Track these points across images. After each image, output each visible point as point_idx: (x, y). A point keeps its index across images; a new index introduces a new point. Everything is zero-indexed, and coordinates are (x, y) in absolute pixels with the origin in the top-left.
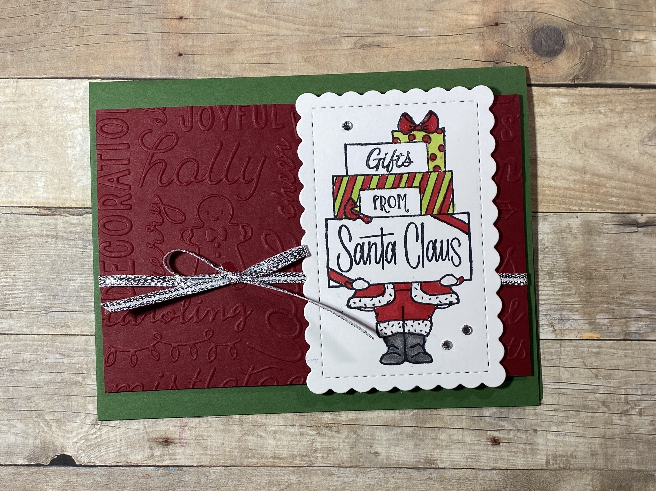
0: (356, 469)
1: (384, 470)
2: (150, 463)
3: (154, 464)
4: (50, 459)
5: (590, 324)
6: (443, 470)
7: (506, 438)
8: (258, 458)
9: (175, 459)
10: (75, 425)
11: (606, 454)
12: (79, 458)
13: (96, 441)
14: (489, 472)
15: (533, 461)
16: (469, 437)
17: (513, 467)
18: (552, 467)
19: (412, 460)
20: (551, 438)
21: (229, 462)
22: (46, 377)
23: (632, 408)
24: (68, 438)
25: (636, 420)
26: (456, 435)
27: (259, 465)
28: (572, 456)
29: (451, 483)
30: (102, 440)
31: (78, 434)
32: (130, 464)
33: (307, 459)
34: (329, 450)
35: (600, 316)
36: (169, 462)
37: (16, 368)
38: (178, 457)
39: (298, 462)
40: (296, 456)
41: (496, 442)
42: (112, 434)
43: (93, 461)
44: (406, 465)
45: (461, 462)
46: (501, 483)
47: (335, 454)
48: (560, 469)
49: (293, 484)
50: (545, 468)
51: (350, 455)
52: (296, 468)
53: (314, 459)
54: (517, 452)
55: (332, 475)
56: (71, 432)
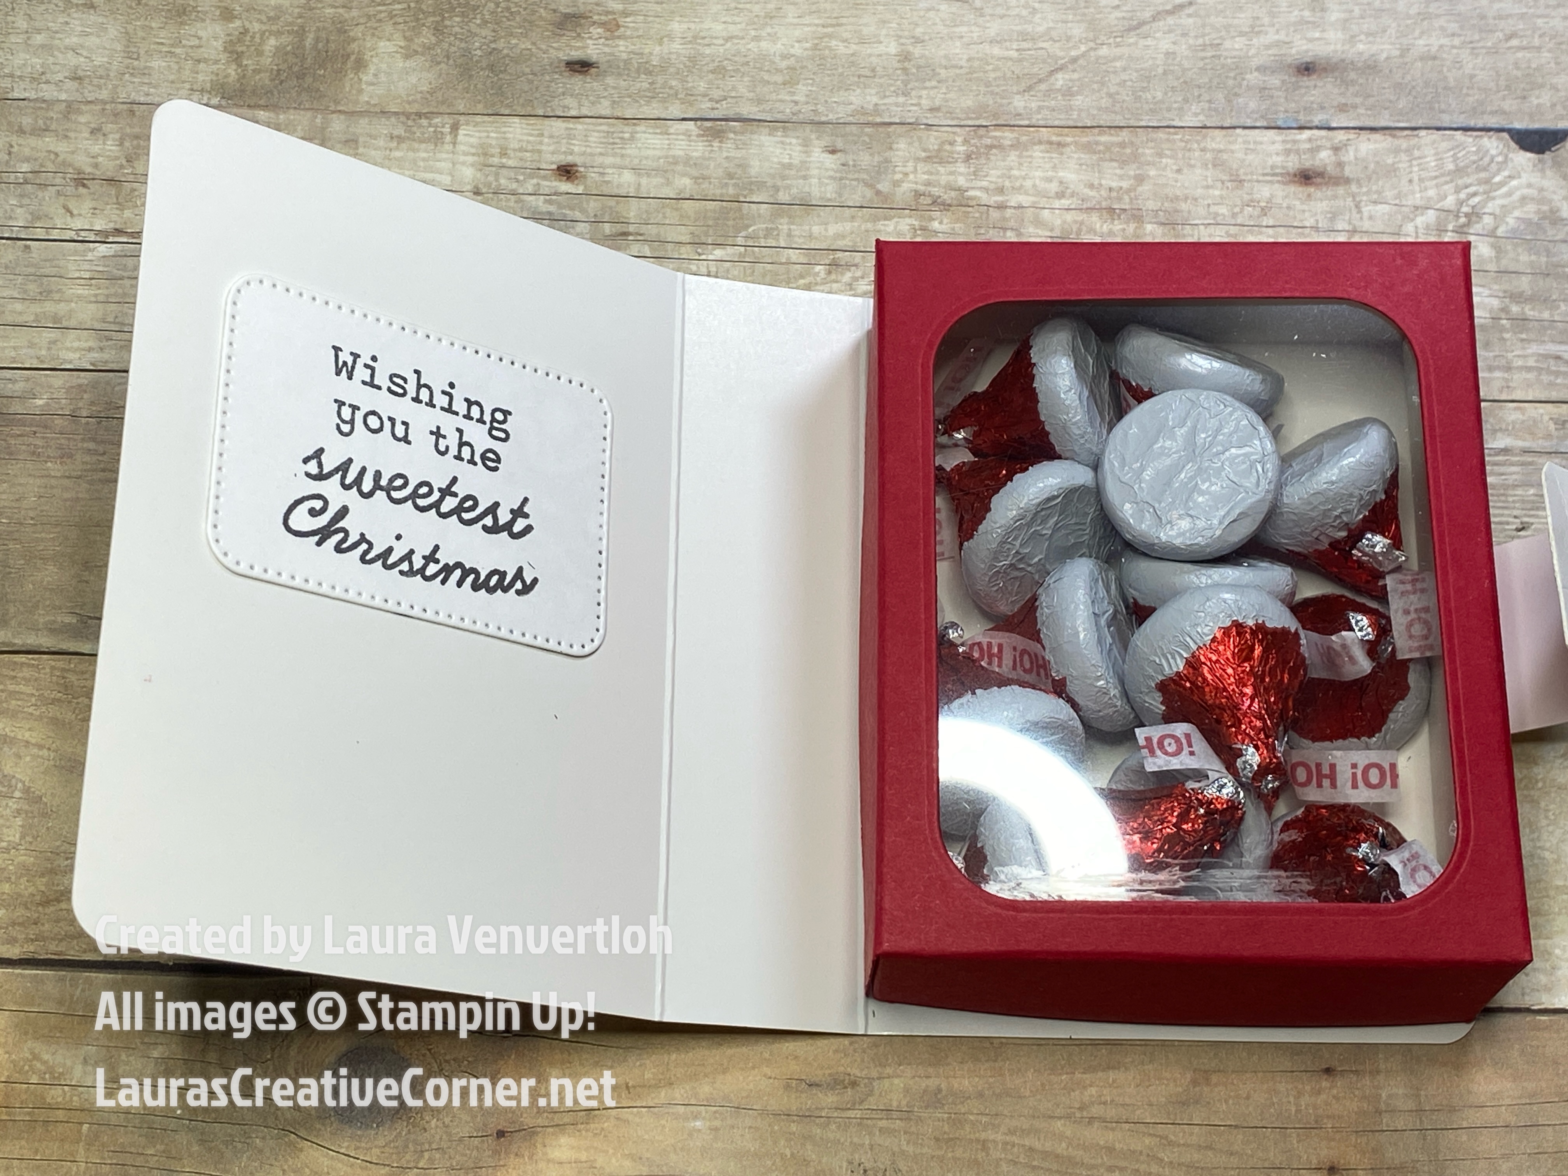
0: (878, 120)
1: (817, 119)
2: (1341, 136)
3: (1331, 133)
6: (686, 116)
7: (545, 178)
8: (1098, 144)
9: (1283, 141)
10: (1517, 213)
12: (1501, 146)
13: (1468, 180)
14: (585, 111)
15: (488, 132)
16: (626, 180)
17: (532, 121)
18: (449, 120)
19: (755, 137)
20: (443, 177)
21: (1161, 135)
24: (1529, 186)
26: (651, 185)
27: (1096, 130)
28: (400, 139)
29: (672, 92)
30: (1452, 181)
31: (1509, 194)
32: (1387, 132)
33: (989, 141)
34: (936, 158)
36: (1298, 137)
38: (1279, 147)
39: (1008, 136)
40: (1012, 145)
41: (567, 172)
42: (1431, 193)
43: (1471, 140)
44: (765, 127)
45: (645, 132)
46: (560, 90)
47: (924, 150)
48: (428, 115)
49: (1018, 93)
50: (462, 118)
51: (891, 148)
52: (1012, 123)
53: (973, 141)
54: (521, 150)
55: (932, 110)
56: (1524, 199)
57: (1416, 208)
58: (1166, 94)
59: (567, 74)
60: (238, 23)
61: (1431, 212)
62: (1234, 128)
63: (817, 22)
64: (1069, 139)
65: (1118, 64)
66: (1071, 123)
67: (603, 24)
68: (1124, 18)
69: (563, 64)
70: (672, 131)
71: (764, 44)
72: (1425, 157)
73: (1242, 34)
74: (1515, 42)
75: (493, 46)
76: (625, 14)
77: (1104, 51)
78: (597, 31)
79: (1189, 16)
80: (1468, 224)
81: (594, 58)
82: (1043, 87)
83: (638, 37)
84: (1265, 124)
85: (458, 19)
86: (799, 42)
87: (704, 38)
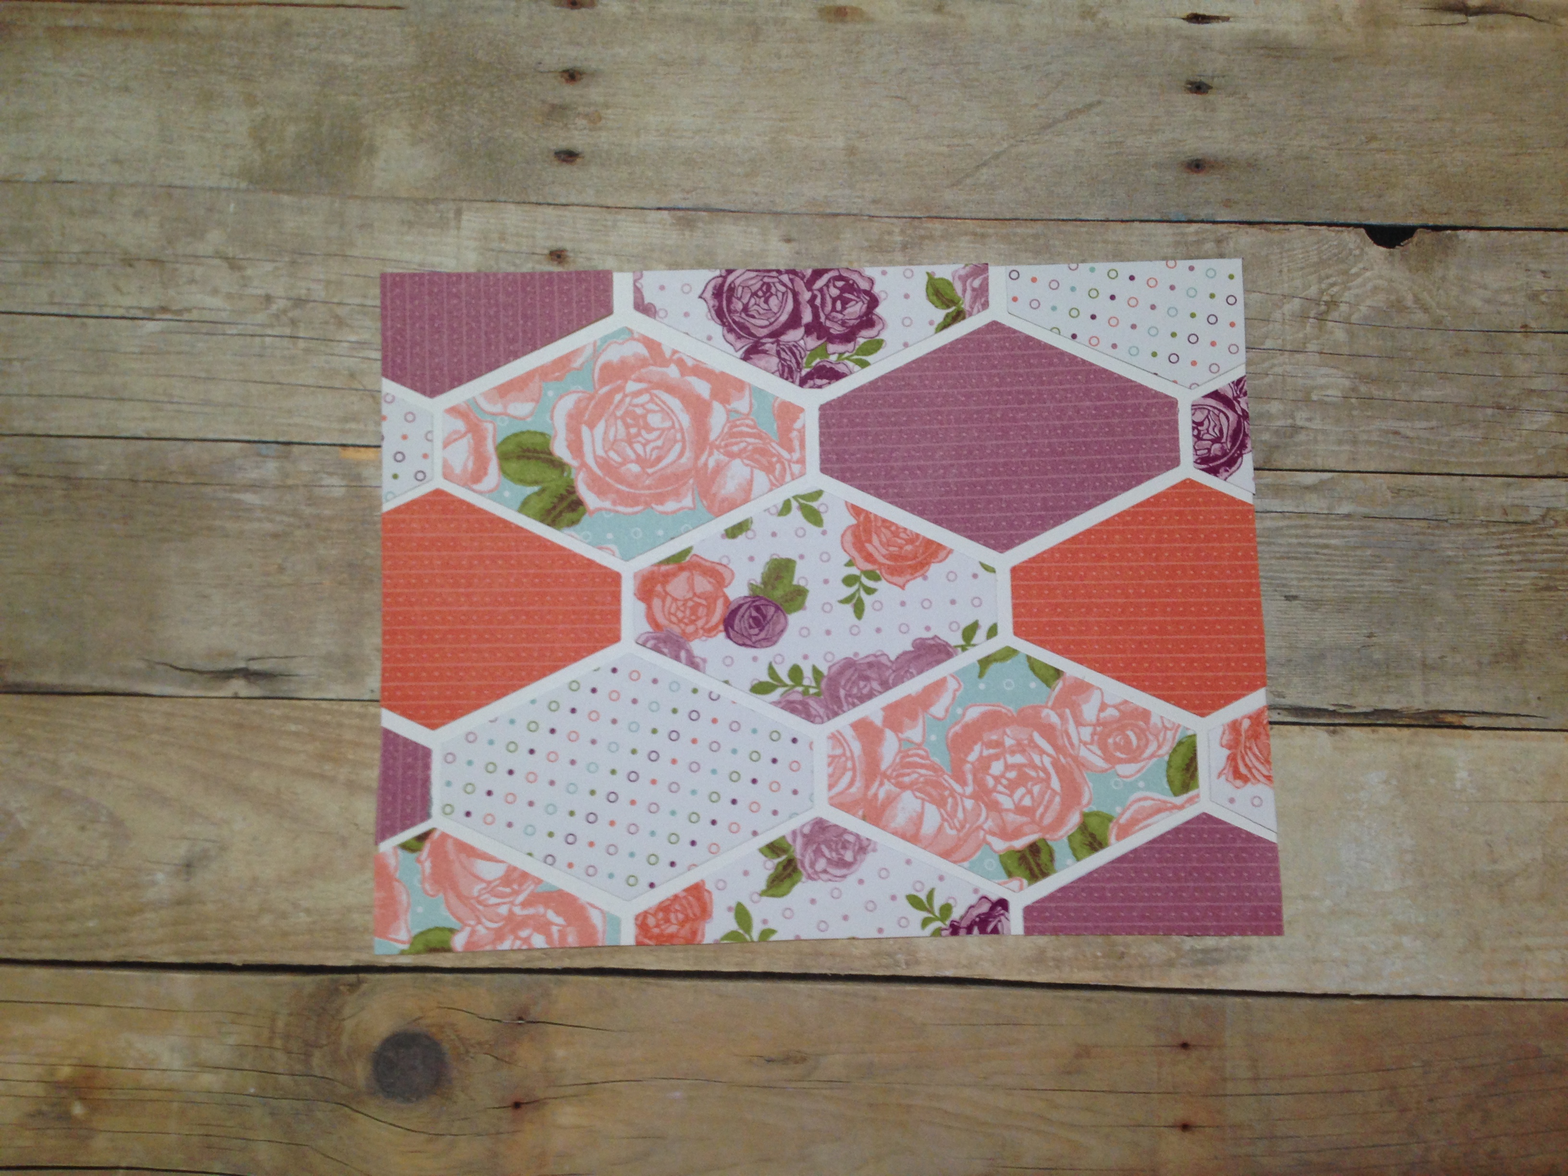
0: (828, 211)
1: (775, 209)
2: (1223, 229)
3: (1215, 227)
4: (1415, 239)
5: (358, 477)
6: (662, 206)
7: (538, 261)
8: (1015, 234)
9: (1174, 234)
10: (1368, 302)
11: (342, 226)
12: (1358, 240)
13: (1329, 271)
14: (573, 199)
15: (487, 217)
17: (527, 208)
18: (451, 205)
19: (721, 226)
20: (449, 259)
21: (1069, 227)
22: (1427, 393)
23: (285, 312)
24: (1380, 277)
25: (278, 290)
27: (1014, 223)
28: (411, 224)
29: (648, 182)
30: (1315, 272)
31: (1363, 285)
32: (1263, 226)
33: (922, 232)
34: (877, 247)
35: (338, 492)
36: (1188, 229)
37: (1489, 411)
38: (1169, 240)
39: (937, 227)
40: (942, 237)
41: (557, 256)
42: (1298, 283)
43: (1333, 234)
44: (730, 217)
45: (625, 221)
46: (550, 179)
47: (867, 240)
48: (436, 201)
49: (948, 187)
50: (464, 204)
51: (838, 238)
52: (942, 215)
53: (908, 232)
54: (518, 235)
55: (874, 202)
56: (1376, 288)
57: (1284, 296)
58: (1075, 188)
59: (556, 163)
60: (260, 110)
61: (1297, 301)
62: (1133, 221)
63: (774, 116)
64: (991, 231)
65: (1035, 160)
66: (992, 216)
67: (586, 116)
68: (1041, 116)
69: (552, 153)
70: (649, 219)
71: (728, 137)
72: (1294, 249)
73: (1142, 132)
74: (1374, 145)
75: (490, 135)
76: (606, 106)
77: (1023, 148)
78: (581, 122)
79: (1097, 114)
80: (1327, 312)
81: (579, 149)
82: (969, 181)
83: (618, 129)
84: (1158, 217)
85: (457, 108)
86: (759, 135)
87: (675, 131)
